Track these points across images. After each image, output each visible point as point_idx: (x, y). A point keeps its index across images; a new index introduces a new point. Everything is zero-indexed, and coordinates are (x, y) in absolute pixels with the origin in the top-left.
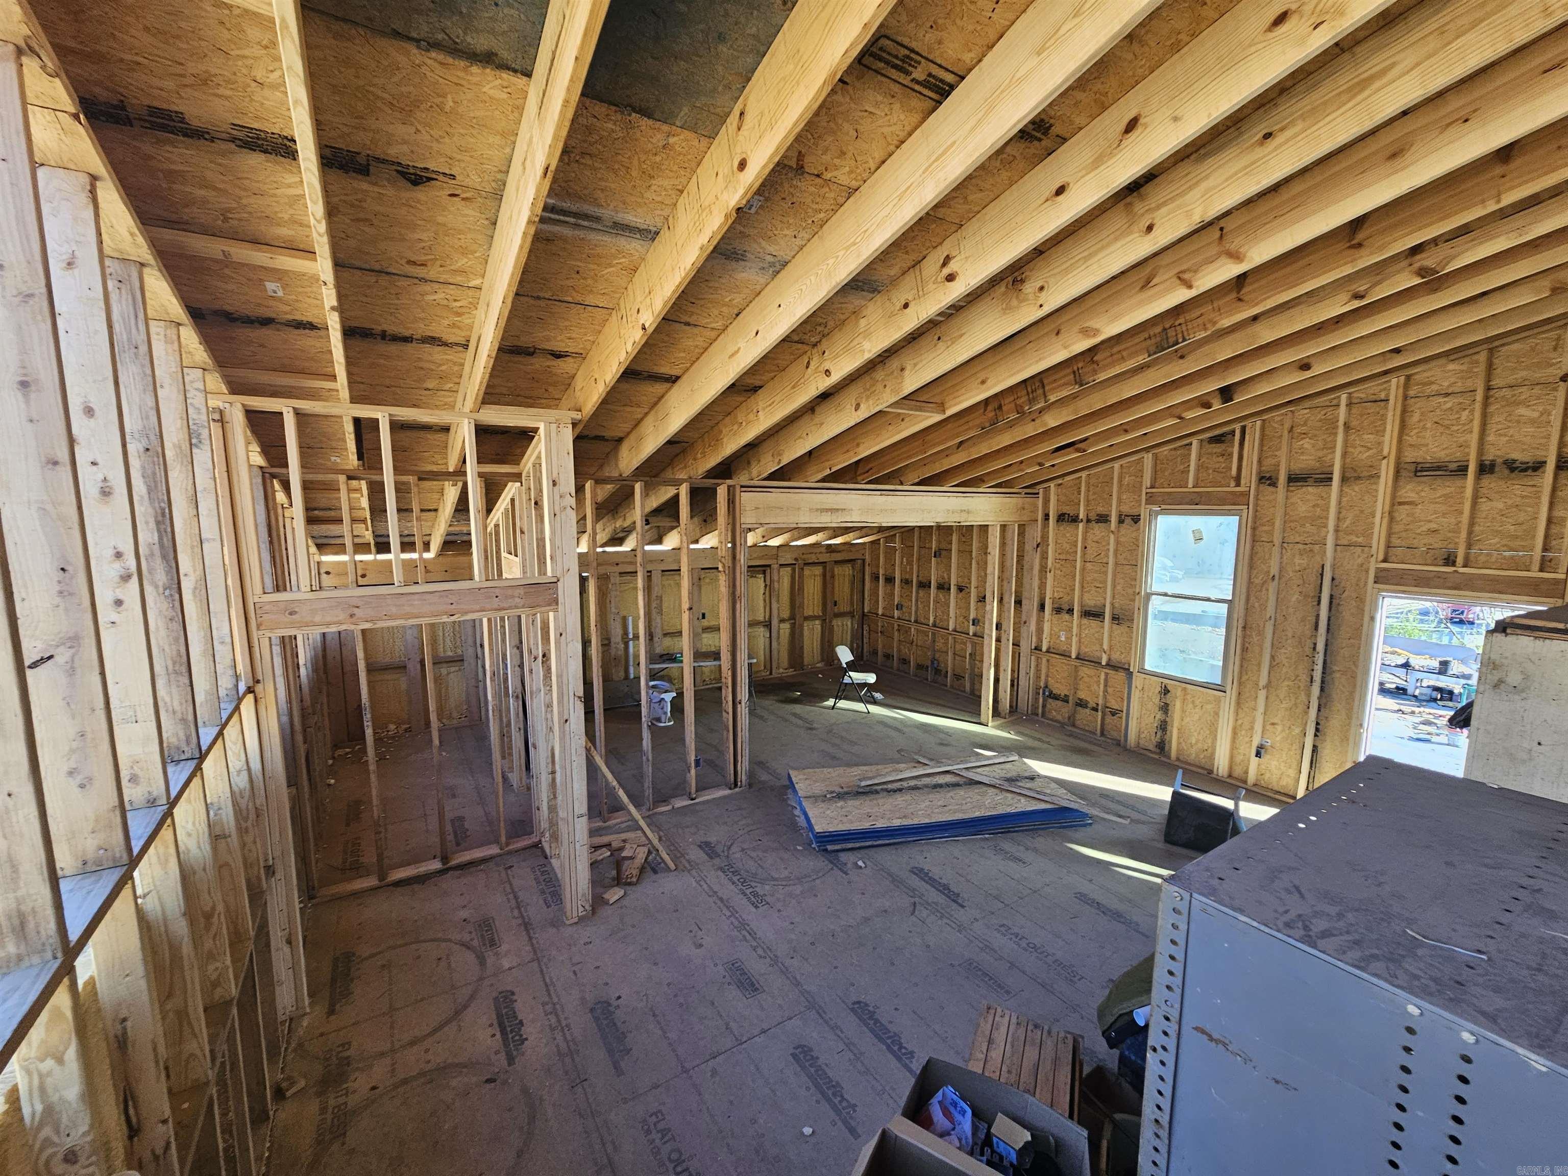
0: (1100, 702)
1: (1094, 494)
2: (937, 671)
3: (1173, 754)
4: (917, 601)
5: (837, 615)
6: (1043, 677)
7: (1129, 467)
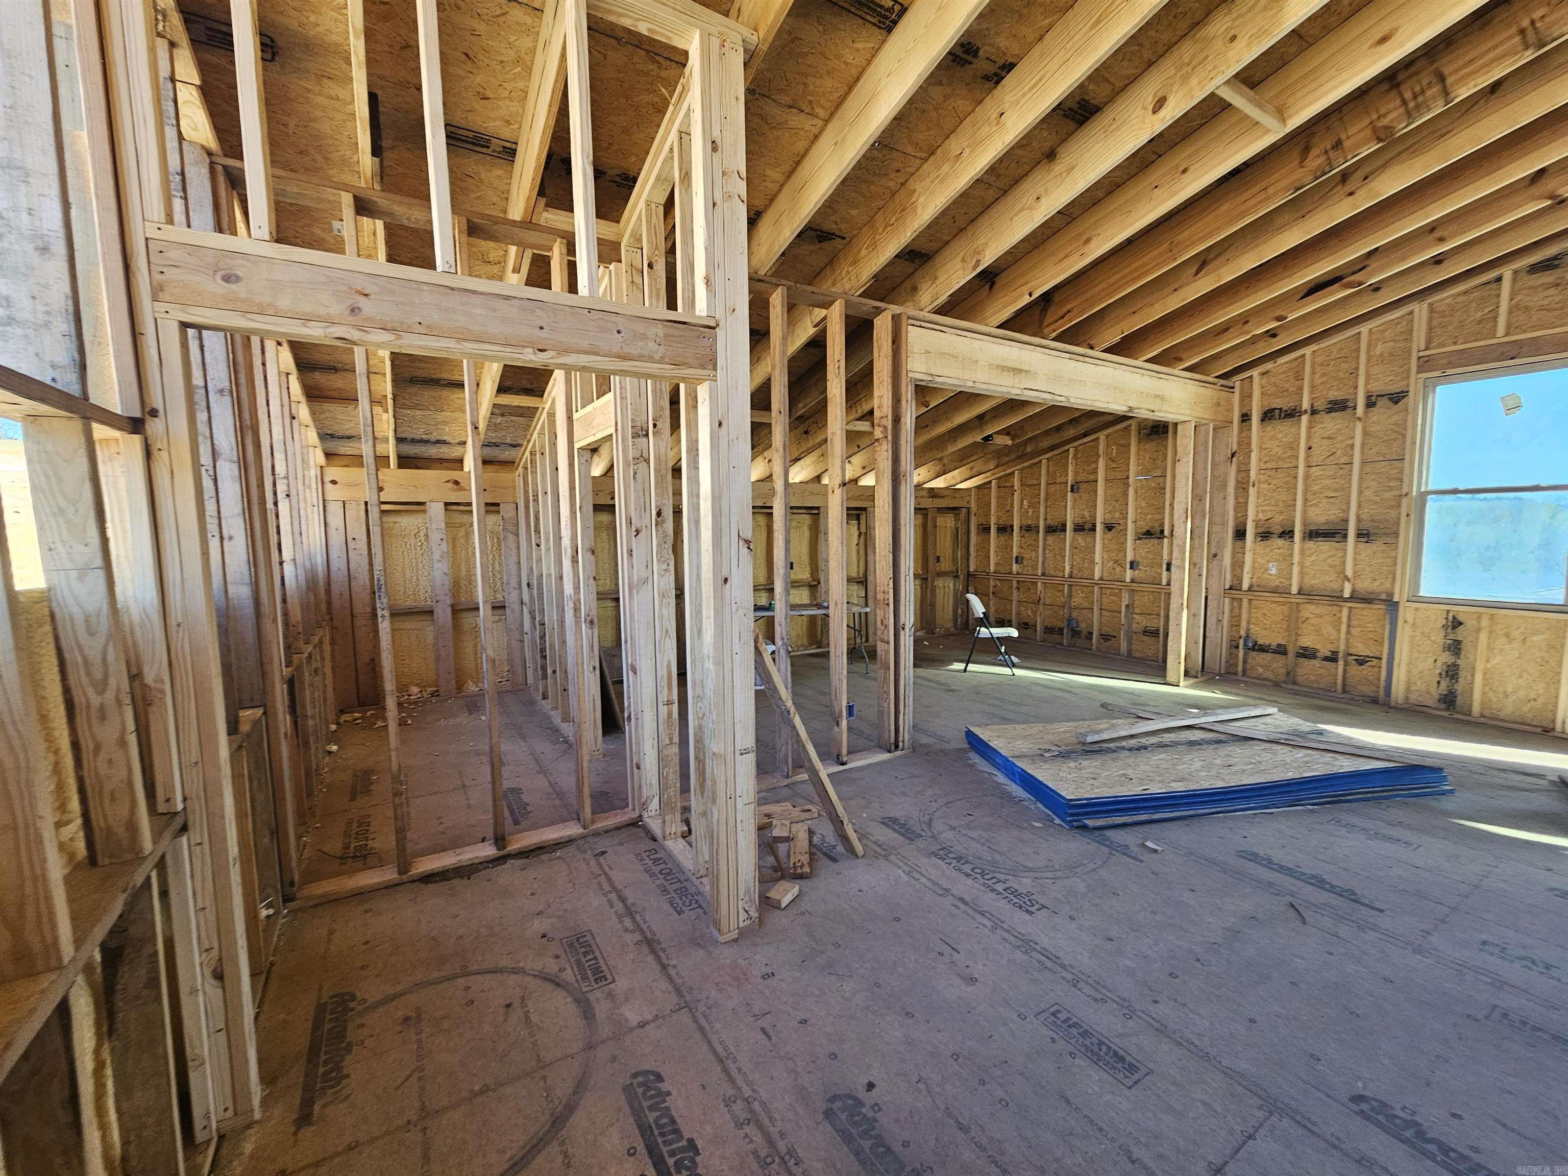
0: (1342, 647)
1: (1324, 375)
2: (1075, 633)
3: (1476, 709)
4: (1044, 549)
5: (941, 574)
6: (1244, 624)
7: (1383, 331)
